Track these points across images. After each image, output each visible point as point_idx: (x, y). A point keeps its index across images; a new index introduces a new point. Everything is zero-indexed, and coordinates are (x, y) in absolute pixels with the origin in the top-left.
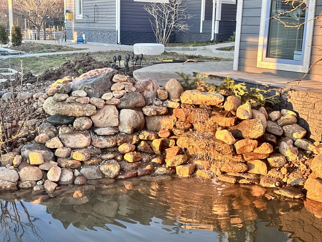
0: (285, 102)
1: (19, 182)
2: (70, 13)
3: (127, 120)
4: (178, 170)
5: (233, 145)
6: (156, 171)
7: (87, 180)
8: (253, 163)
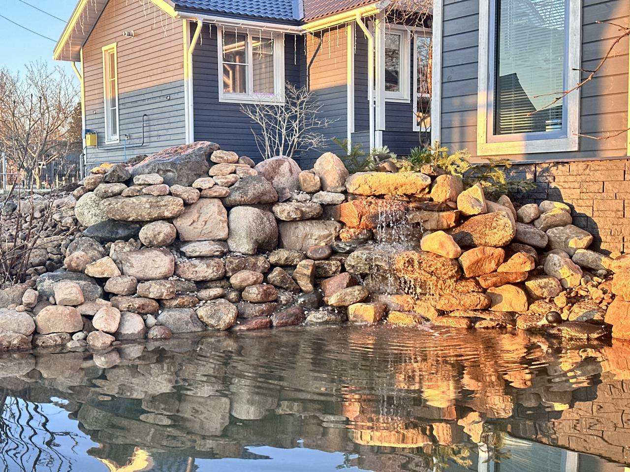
0: (544, 189)
1: (36, 336)
2: (94, 133)
3: (245, 227)
4: (353, 312)
5: (457, 259)
6: (308, 318)
7: (173, 334)
8: (499, 291)
